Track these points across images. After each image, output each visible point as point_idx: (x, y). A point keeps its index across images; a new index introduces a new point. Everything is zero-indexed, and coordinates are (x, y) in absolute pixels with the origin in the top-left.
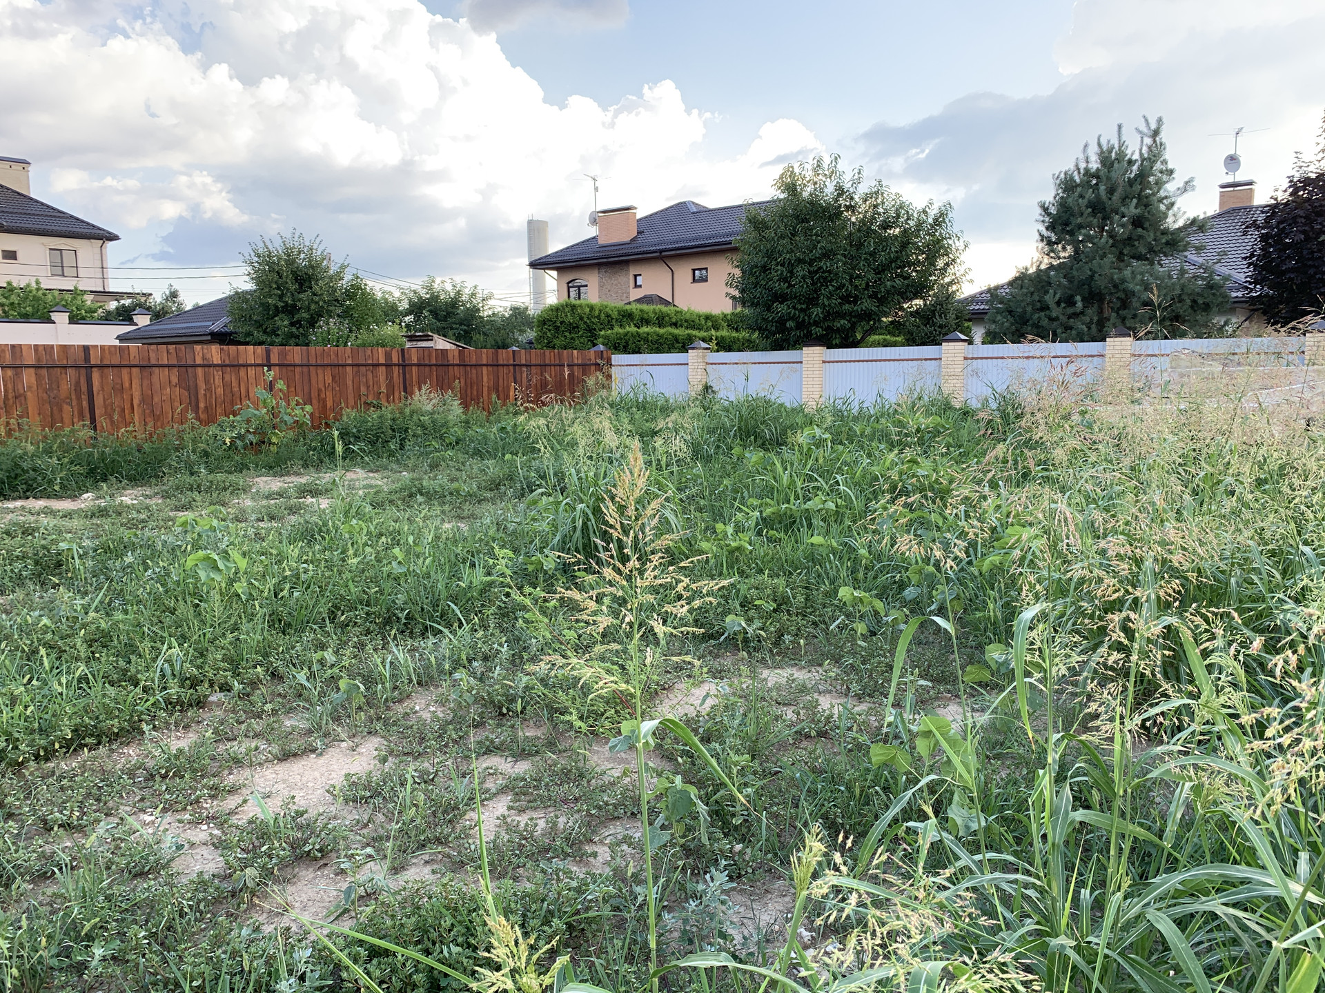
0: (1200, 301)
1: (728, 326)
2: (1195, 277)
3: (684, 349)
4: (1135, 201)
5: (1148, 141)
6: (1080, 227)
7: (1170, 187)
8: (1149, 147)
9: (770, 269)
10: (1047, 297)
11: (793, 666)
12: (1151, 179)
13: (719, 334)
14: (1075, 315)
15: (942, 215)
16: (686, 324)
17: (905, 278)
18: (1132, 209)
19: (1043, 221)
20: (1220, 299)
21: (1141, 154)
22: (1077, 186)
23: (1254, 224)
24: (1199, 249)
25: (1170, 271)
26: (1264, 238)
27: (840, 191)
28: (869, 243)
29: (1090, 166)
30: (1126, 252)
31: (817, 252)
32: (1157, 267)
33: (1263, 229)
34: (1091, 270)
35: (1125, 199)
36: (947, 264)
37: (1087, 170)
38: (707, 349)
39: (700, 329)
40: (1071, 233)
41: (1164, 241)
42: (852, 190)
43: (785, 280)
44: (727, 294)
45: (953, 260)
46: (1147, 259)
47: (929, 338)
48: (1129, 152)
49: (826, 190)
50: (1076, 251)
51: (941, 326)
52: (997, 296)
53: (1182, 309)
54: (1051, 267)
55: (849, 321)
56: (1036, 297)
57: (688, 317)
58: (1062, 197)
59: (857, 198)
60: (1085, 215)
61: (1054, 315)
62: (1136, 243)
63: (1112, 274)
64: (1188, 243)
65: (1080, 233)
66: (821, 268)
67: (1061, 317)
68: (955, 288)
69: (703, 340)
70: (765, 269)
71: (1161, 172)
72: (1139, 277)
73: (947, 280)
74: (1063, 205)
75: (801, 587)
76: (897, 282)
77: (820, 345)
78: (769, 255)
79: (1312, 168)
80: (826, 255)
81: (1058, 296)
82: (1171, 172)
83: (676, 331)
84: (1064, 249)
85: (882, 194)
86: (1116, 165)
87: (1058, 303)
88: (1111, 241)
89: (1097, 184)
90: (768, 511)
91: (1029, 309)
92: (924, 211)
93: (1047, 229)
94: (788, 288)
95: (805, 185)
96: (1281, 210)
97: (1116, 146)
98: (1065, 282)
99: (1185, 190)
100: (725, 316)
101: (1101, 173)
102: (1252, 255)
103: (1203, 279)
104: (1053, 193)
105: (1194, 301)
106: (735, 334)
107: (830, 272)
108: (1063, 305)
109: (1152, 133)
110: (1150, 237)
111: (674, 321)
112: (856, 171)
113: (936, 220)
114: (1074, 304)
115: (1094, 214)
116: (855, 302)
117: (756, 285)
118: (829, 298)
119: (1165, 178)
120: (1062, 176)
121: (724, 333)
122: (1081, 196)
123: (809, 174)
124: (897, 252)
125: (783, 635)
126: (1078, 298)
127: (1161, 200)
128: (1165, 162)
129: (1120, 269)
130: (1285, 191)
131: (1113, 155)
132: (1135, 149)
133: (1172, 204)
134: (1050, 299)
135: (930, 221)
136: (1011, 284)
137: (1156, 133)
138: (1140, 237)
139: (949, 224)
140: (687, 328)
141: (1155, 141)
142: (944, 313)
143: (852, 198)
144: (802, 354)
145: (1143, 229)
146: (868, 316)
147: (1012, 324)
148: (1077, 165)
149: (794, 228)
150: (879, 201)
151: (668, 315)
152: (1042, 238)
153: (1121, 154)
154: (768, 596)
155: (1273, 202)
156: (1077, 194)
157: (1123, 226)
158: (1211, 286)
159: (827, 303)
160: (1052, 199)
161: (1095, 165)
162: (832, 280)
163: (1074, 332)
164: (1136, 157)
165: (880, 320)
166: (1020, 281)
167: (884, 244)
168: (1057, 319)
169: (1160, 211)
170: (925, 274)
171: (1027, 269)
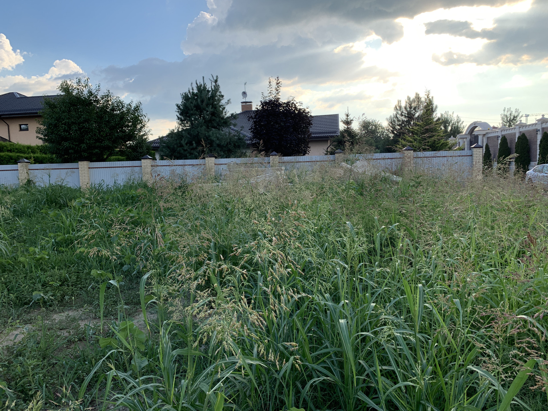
0: (237, 144)
1: (41, 151)
2: (234, 136)
3: (16, 162)
4: (211, 106)
5: (214, 84)
6: (192, 115)
7: (223, 102)
8: (214, 86)
9: (59, 126)
10: (182, 142)
11: (69, 310)
12: (216, 98)
13: (35, 155)
14: (193, 149)
15: (137, 107)
16: (16, 151)
17: (123, 132)
18: (210, 109)
19: (178, 112)
20: (243, 144)
21: (212, 89)
22: (190, 98)
23: (251, 117)
24: (235, 125)
25: (225, 133)
26: (255, 122)
27: (90, 93)
28: (106, 117)
29: (194, 91)
30: (209, 125)
31: (82, 119)
32: (221, 131)
33: (254, 119)
34: (197, 131)
35: (207, 105)
36: (141, 127)
37: (193, 93)
38: (27, 162)
39: (24, 153)
40: (189, 117)
41: (222, 122)
42: (96, 94)
43: (67, 131)
44: (37, 137)
45: (144, 126)
46: (218, 128)
47: (136, 157)
48: (207, 87)
49: (83, 93)
50: (192, 124)
51: (141, 153)
52: (163, 141)
53: (231, 147)
54: (183, 130)
55: (99, 150)
56: (178, 142)
57: (17, 147)
58: (184, 103)
59: (99, 97)
60: (194, 110)
61: (185, 148)
62: (213, 122)
63: (205, 134)
64: (231, 123)
65: (192, 117)
66: (84, 126)
67: (188, 150)
68: (145, 137)
69: (27, 158)
70: (56, 126)
71: (219, 96)
72: (215, 135)
73: (142, 133)
74: (185, 105)
75: (75, 272)
76: (120, 134)
77: (87, 161)
78: (58, 119)
79: (267, 98)
80: (87, 121)
81: (186, 141)
82: (223, 96)
83: (10, 154)
84: (187, 123)
85: (110, 96)
86: (203, 92)
87: (186, 144)
88: (204, 121)
89: (197, 99)
90: (59, 239)
91: (176, 146)
92: (130, 105)
93: (180, 114)
94: (68, 135)
95: (73, 90)
96: (259, 113)
97: (203, 85)
98: (189, 136)
99: (228, 103)
100: (38, 147)
101: (198, 94)
102: (252, 128)
103: (237, 136)
104: (181, 101)
105: (235, 144)
106: (44, 155)
107: (89, 128)
108: (188, 145)
109: (214, 81)
110: (217, 120)
111: (9, 149)
112: (97, 86)
113: (135, 109)
114: (192, 144)
115: (197, 110)
116: (101, 142)
117: (52, 133)
118: (89, 140)
119: (221, 98)
120: (184, 94)
121: (38, 155)
122: (191, 103)
123: (75, 86)
124: (118, 121)
125: (65, 296)
126: (194, 142)
127: (220, 106)
128: (220, 92)
129: (208, 132)
130: (260, 106)
131: (202, 88)
132: (209, 86)
133: (224, 108)
134: (183, 142)
135: (133, 109)
136: (167, 136)
137: (216, 81)
138: (214, 120)
139: (141, 111)
140: (17, 152)
141: (216, 84)
142: (141, 147)
143: (96, 97)
144: (78, 165)
145: (215, 117)
146: (108, 148)
147: (169, 152)
148: (189, 91)
149: (70, 108)
150: (109, 99)
151: (6, 146)
152: (179, 118)
153: (205, 88)
154: (57, 279)
155: (256, 110)
156: (190, 102)
157: (208, 115)
158: (240, 139)
159: (88, 142)
160: (181, 104)
161: (196, 91)
162: (90, 132)
163: (193, 155)
164: (210, 89)
165: (114, 150)
166: (171, 135)
167: (113, 117)
168: (186, 150)
169: (220, 110)
170: (133, 131)
171: (174, 130)
